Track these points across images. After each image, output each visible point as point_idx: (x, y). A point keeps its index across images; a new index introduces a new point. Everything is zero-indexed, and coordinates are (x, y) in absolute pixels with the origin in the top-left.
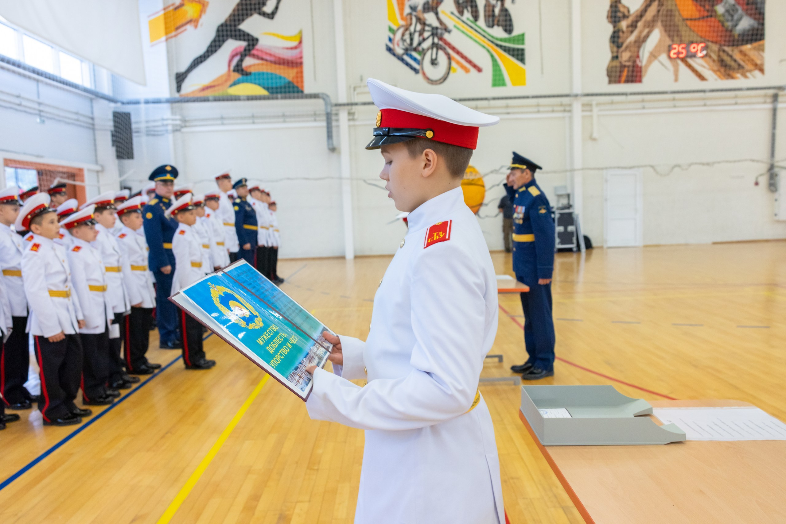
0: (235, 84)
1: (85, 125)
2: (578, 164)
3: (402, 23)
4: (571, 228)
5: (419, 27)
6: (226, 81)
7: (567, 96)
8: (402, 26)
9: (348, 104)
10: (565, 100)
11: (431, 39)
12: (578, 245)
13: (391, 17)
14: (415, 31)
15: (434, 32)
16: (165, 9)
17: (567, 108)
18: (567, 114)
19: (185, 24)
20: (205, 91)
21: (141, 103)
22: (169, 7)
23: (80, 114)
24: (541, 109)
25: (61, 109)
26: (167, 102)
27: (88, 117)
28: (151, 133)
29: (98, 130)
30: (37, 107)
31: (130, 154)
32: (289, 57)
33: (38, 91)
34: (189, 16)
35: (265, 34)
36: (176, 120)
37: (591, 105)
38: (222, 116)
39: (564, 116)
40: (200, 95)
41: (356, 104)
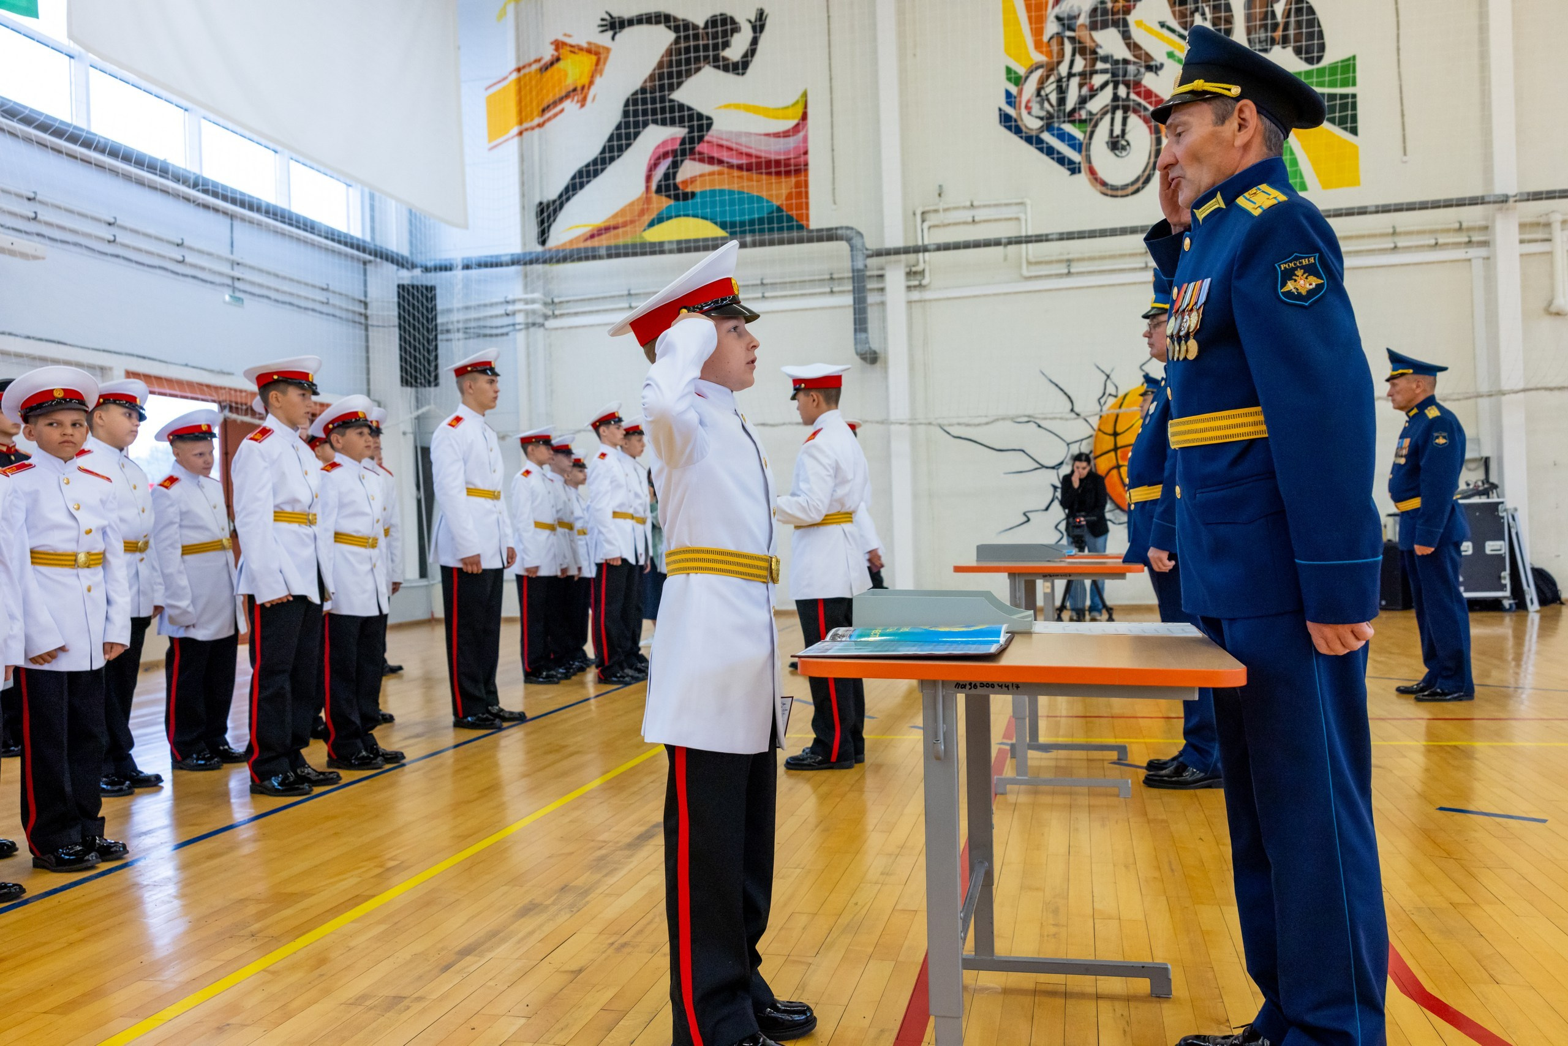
0: (661, 219)
1: (344, 315)
3: (1041, 58)
4: (1492, 547)
5: (1080, 65)
7: (1476, 201)
8: (1039, 66)
9: (906, 251)
10: (1471, 215)
11: (1109, 91)
12: (1517, 592)
13: (1013, 46)
15: (1118, 73)
16: (519, 70)
17: (1476, 238)
18: (1473, 252)
19: (561, 100)
20: (596, 239)
21: (460, 267)
22: (530, 65)
23: (334, 292)
24: (1402, 242)
25: (284, 278)
26: (513, 263)
27: (354, 299)
28: (481, 332)
29: (375, 328)
30: (226, 269)
31: (433, 374)
32: (779, 153)
33: (232, 238)
34: (570, 82)
35: (728, 106)
36: (533, 301)
37: (1548, 225)
38: (629, 290)
39: (1469, 256)
40: (582, 245)
41: (925, 249)
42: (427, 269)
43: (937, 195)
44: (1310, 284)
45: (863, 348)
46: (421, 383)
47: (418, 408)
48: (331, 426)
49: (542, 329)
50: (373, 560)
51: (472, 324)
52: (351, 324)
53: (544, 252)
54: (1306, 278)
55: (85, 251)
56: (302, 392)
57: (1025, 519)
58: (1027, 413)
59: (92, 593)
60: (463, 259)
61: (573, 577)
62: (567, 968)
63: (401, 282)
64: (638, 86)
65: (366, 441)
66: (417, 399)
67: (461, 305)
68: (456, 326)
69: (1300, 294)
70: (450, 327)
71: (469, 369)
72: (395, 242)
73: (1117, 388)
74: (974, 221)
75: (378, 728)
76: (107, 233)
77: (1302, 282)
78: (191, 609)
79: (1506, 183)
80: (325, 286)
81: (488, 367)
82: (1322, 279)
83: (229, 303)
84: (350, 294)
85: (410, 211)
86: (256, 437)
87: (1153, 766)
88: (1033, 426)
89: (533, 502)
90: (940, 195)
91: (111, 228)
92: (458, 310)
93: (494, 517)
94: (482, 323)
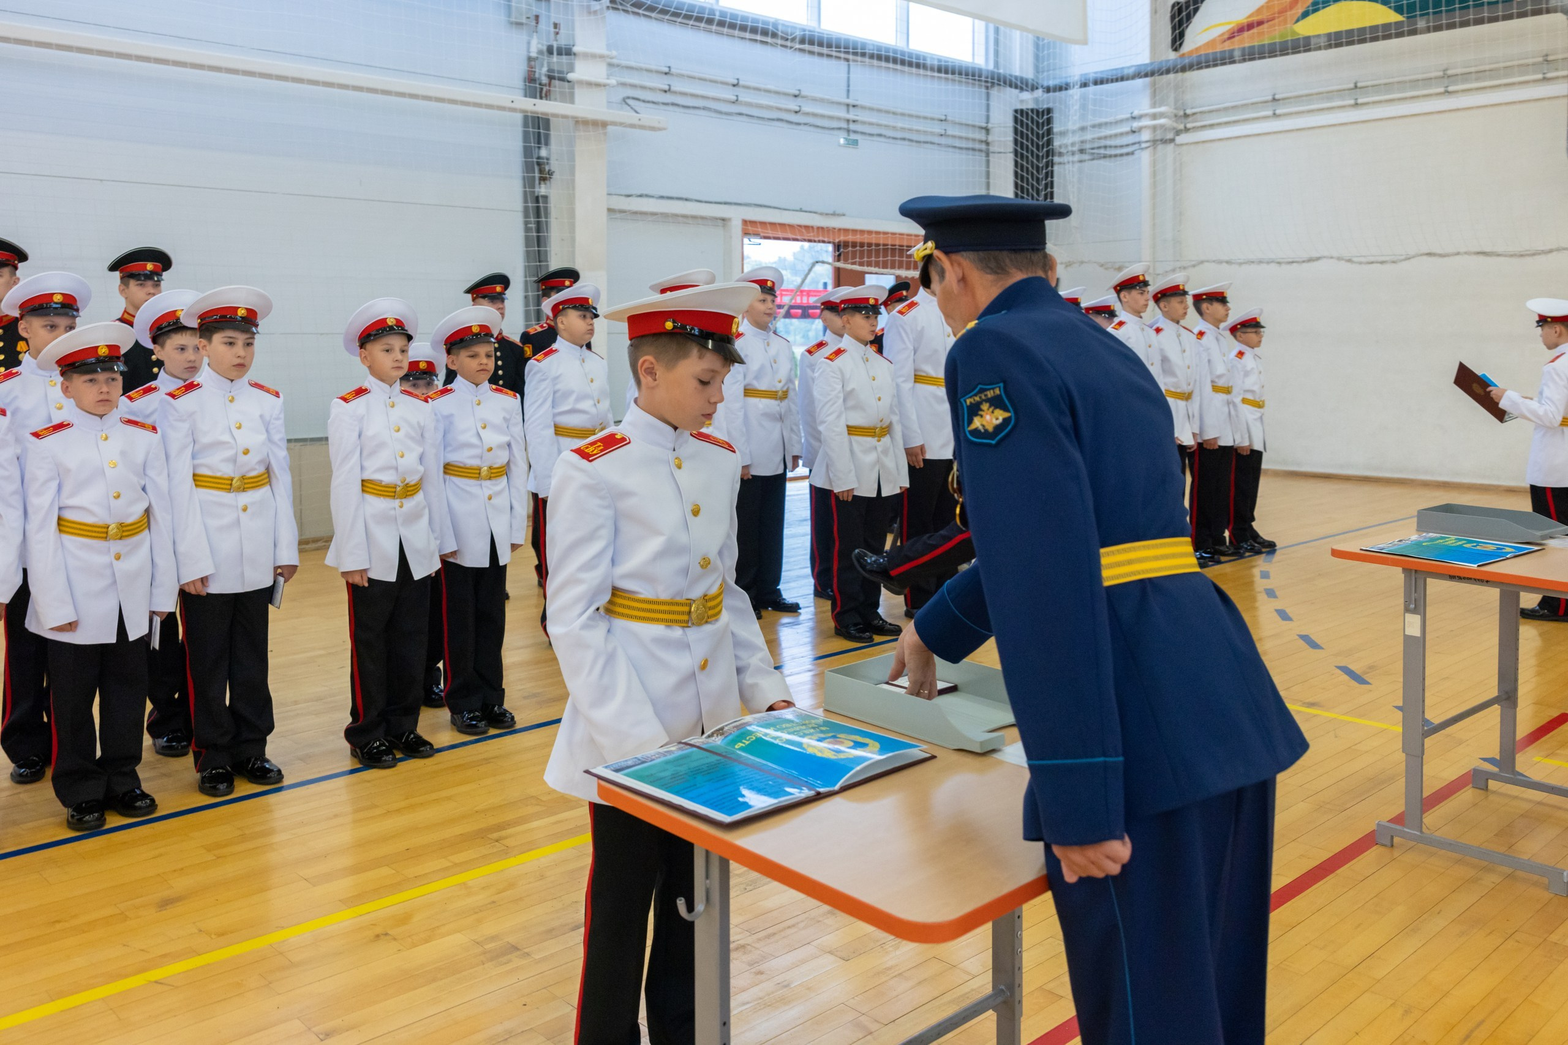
0: (1315, 8)
1: (964, 144)
20: (1236, 39)
21: (1077, 86)
23: (954, 123)
25: (903, 115)
26: (1138, 75)
27: (974, 126)
28: (1103, 155)
29: (996, 155)
30: (842, 113)
33: (848, 80)
36: (1162, 115)
38: (1274, 95)
40: (1219, 48)
42: (1048, 90)
49: (1171, 146)
51: (1088, 146)
52: (971, 152)
53: (1178, 60)
55: (713, 114)
60: (1081, 75)
63: (1019, 107)
67: (1076, 126)
68: (1070, 148)
70: (1063, 150)
72: (1019, 65)
76: (729, 94)
80: (944, 118)
83: (844, 147)
84: (970, 122)
91: (735, 88)
92: (1074, 132)
94: (1106, 143)
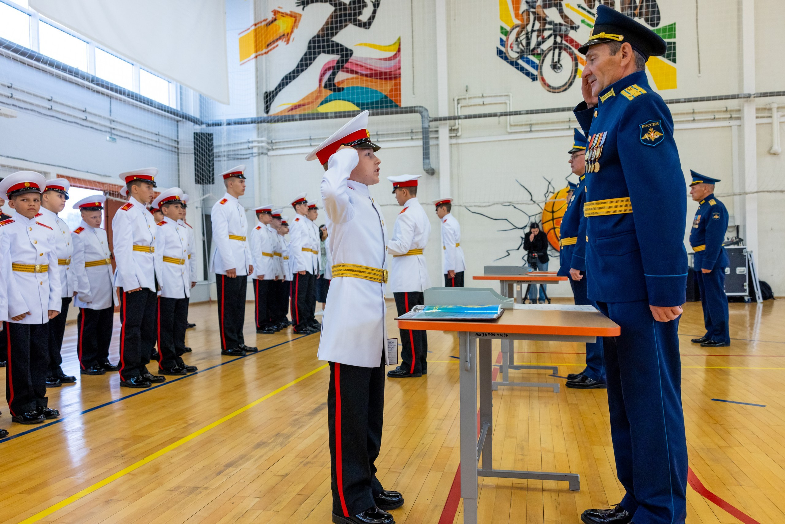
0: (326, 101)
1: (167, 148)
2: (751, 185)
4: (740, 270)
6: (317, 98)
7: (733, 97)
8: (517, 26)
9: (450, 118)
10: (732, 104)
11: (552, 39)
12: (752, 293)
13: (504, 16)
14: (533, 31)
15: (557, 30)
16: (255, 25)
17: (734, 116)
18: (733, 123)
19: (277, 40)
20: (294, 111)
21: (225, 124)
22: (261, 22)
23: (162, 136)
24: (697, 117)
25: (137, 129)
26: (252, 122)
27: (172, 140)
28: (236, 157)
29: (183, 155)
30: (107, 124)
31: (211, 178)
32: (386, 69)
33: (111, 108)
34: (281, 31)
35: (361, 44)
36: (262, 142)
37: (770, 109)
38: (310, 137)
39: (730, 124)
40: (287, 114)
41: (459, 118)
42: (208, 125)
43: (465, 91)
44: (656, 136)
45: (427, 167)
46: (205, 183)
47: (204, 195)
48: (162, 203)
49: (266, 156)
50: (183, 270)
51: (231, 153)
52: (171, 152)
53: (268, 117)
54: (655, 133)
55: (37, 114)
56: (148, 186)
57: (507, 254)
58: (509, 201)
59: (43, 285)
60: (227, 120)
61: (281, 280)
62: (279, 474)
63: (196, 131)
64: (315, 33)
65: (179, 211)
66: (203, 190)
67: (226, 143)
68: (223, 154)
69: (651, 140)
70: (220, 154)
71: (231, 175)
72: (193, 111)
73: (554, 189)
74: (483, 104)
75: (184, 354)
76: (48, 105)
77: (652, 134)
78: (90, 294)
79: (750, 88)
80: (157, 133)
81: (240, 174)
82: (662, 133)
83: (109, 141)
84: (170, 137)
85: (201, 96)
86: (125, 208)
87: (571, 377)
88: (512, 207)
89: (262, 242)
90: (467, 91)
91: (49, 102)
92: (224, 146)
93: (243, 250)
94: (236, 153)
